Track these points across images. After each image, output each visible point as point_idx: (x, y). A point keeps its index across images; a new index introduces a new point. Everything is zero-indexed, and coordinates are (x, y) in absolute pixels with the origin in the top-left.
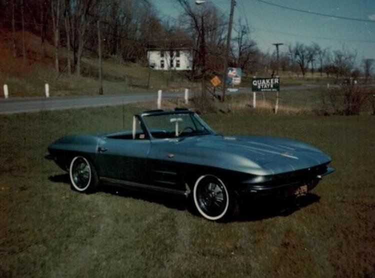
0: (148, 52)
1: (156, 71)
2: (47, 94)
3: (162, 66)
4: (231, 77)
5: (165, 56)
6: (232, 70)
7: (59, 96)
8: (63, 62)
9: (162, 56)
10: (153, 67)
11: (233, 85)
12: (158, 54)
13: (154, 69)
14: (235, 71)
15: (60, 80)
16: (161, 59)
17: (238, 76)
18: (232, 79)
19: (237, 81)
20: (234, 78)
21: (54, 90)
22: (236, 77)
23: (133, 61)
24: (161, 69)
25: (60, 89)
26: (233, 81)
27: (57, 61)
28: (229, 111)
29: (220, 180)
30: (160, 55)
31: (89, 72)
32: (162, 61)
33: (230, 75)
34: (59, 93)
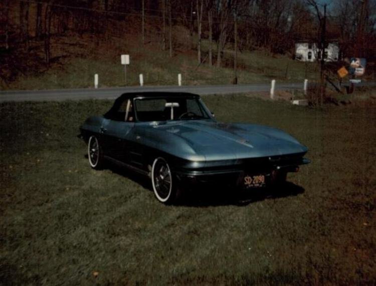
0: (296, 44)
1: (303, 62)
2: (180, 83)
3: (310, 57)
4: (354, 67)
5: (312, 47)
6: (355, 60)
7: (195, 85)
8: (205, 54)
9: (310, 47)
10: (300, 58)
11: (356, 77)
12: (306, 46)
13: (301, 60)
14: (358, 61)
15: (199, 70)
16: (308, 51)
17: (362, 66)
18: (355, 70)
19: (361, 71)
20: (356, 69)
21: (191, 79)
22: (360, 67)
23: (282, 52)
24: (308, 60)
25: (197, 79)
26: (356, 71)
27: (199, 53)
28: (350, 103)
29: (167, 165)
30: (307, 47)
31: (229, 63)
32: (310, 53)
33: (353, 65)
34: (196, 82)
